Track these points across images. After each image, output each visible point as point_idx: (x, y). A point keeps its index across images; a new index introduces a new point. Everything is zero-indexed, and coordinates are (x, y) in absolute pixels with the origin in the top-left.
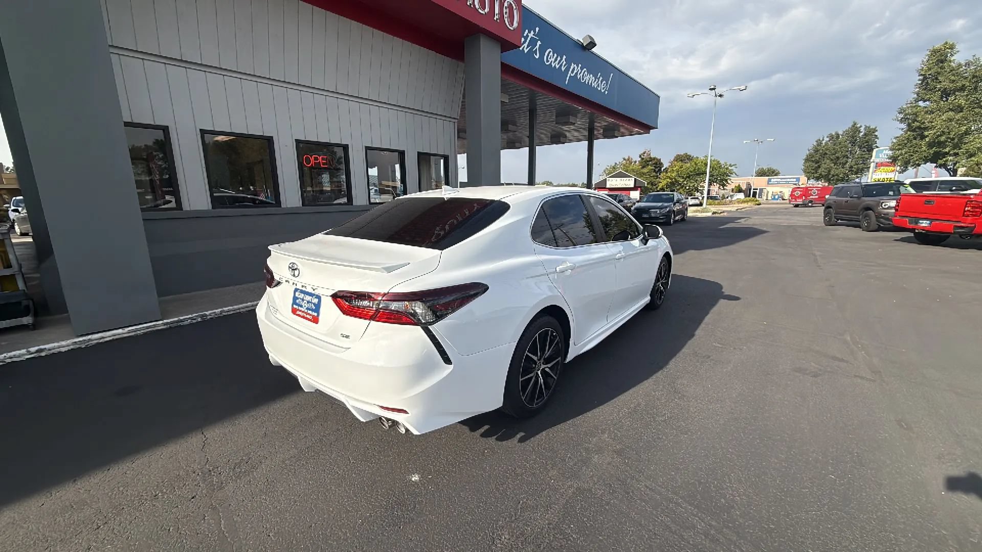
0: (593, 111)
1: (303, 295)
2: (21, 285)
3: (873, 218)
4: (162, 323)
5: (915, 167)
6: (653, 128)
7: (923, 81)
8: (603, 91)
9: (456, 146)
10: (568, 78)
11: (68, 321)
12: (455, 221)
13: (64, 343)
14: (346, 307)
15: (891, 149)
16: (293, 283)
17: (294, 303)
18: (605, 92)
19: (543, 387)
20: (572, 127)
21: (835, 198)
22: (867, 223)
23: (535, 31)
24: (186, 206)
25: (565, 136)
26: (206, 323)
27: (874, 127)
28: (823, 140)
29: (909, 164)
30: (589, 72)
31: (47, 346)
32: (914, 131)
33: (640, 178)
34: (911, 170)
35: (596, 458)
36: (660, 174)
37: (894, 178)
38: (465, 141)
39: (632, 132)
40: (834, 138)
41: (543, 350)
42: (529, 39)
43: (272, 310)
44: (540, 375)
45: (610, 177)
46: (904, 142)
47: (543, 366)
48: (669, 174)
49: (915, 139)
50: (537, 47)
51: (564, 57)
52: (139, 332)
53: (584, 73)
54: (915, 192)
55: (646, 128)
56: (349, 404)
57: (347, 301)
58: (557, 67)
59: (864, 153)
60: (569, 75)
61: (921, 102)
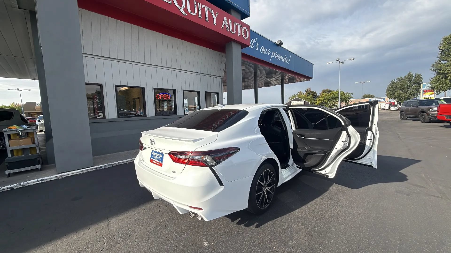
0: (283, 71)
1: (155, 153)
2: (38, 151)
3: (427, 117)
4: (93, 168)
5: (444, 92)
6: (311, 78)
7: (442, 52)
8: (287, 63)
9: (222, 89)
10: (271, 58)
11: (55, 166)
12: (222, 121)
13: (52, 177)
14: (175, 158)
15: (430, 84)
16: (152, 148)
17: (152, 157)
18: (288, 63)
19: (267, 198)
20: (274, 79)
21: (404, 107)
22: (423, 119)
23: (256, 40)
24: (107, 117)
25: (271, 83)
26: (112, 168)
27: (420, 74)
28: (395, 81)
29: (441, 90)
30: (281, 55)
31: (46, 178)
32: (441, 74)
33: (306, 100)
34: (442, 93)
35: (296, 236)
36: (316, 99)
37: (434, 97)
38: (226, 87)
39: (301, 80)
40: (400, 80)
41: (266, 180)
42: (253, 43)
43: (142, 161)
44: (265, 193)
45: (293, 100)
46: (437, 80)
47: (266, 188)
48: (320, 99)
49: (442, 78)
50: (257, 46)
51: (269, 49)
52: (83, 172)
53: (278, 56)
54: (446, 103)
55: (308, 78)
56: (175, 205)
57: (175, 156)
58: (266, 54)
59: (416, 86)
60: (271, 57)
61: (443, 61)
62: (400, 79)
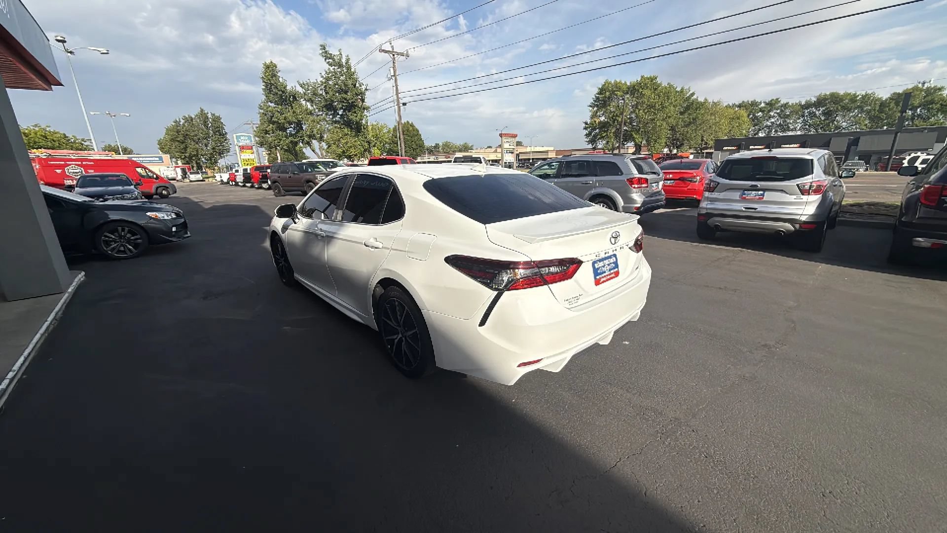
1: (600, 263)
17: (596, 275)
27: (218, 115)
28: (180, 121)
61: (269, 103)
62: (189, 119)
